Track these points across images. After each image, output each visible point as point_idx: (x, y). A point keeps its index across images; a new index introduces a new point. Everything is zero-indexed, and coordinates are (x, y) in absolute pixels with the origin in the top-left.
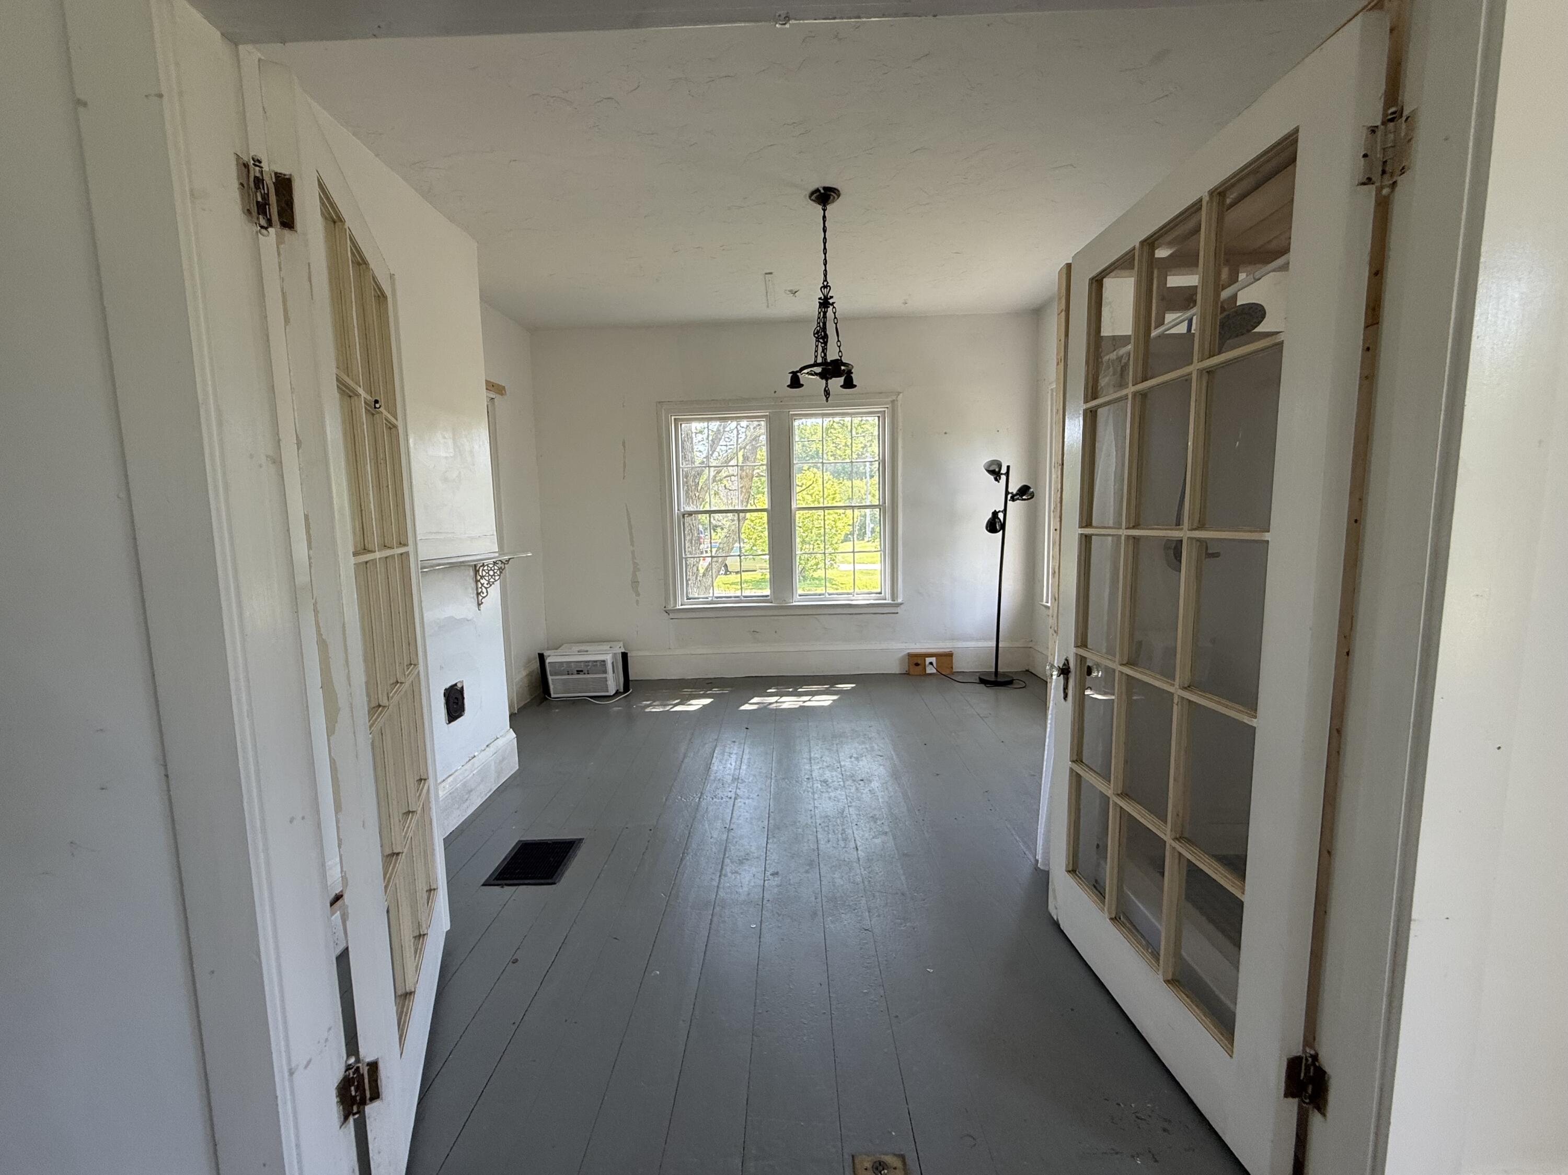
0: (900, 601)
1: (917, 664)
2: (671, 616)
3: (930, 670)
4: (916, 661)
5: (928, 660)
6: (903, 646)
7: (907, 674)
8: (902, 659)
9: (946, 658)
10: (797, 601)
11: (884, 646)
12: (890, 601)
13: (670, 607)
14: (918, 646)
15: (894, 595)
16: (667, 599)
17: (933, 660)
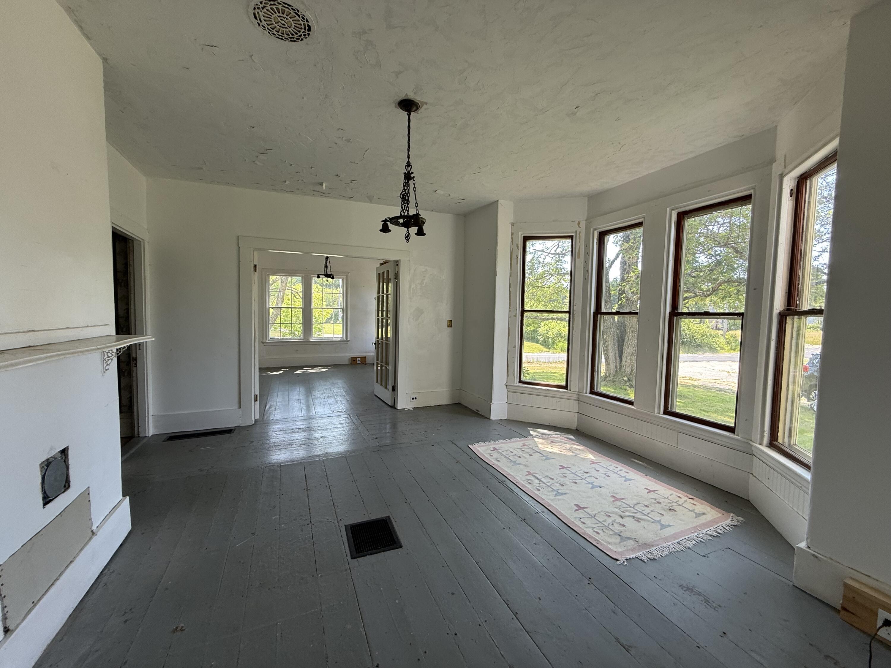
0: (349, 340)
1: (354, 361)
2: (265, 344)
3: (359, 362)
4: (354, 360)
5: (358, 359)
6: (350, 355)
7: (351, 364)
8: (349, 359)
9: (364, 358)
10: (312, 340)
11: (343, 355)
12: (345, 340)
13: (264, 341)
14: (355, 355)
15: (347, 337)
16: (263, 338)
17: (360, 359)
